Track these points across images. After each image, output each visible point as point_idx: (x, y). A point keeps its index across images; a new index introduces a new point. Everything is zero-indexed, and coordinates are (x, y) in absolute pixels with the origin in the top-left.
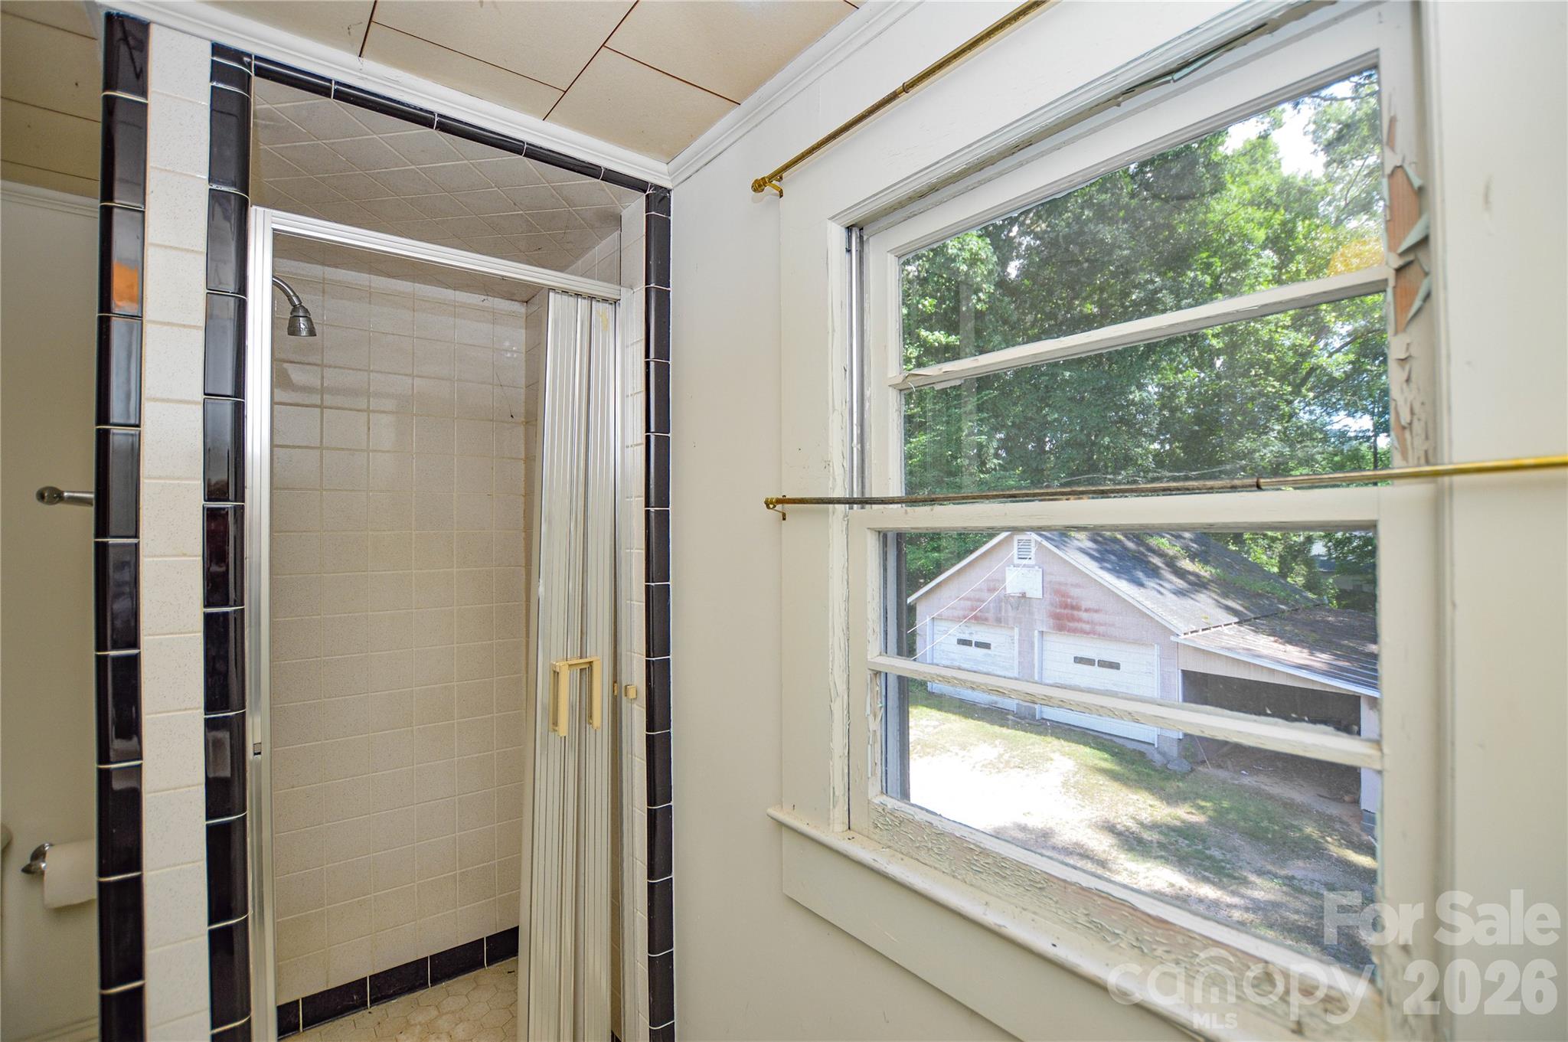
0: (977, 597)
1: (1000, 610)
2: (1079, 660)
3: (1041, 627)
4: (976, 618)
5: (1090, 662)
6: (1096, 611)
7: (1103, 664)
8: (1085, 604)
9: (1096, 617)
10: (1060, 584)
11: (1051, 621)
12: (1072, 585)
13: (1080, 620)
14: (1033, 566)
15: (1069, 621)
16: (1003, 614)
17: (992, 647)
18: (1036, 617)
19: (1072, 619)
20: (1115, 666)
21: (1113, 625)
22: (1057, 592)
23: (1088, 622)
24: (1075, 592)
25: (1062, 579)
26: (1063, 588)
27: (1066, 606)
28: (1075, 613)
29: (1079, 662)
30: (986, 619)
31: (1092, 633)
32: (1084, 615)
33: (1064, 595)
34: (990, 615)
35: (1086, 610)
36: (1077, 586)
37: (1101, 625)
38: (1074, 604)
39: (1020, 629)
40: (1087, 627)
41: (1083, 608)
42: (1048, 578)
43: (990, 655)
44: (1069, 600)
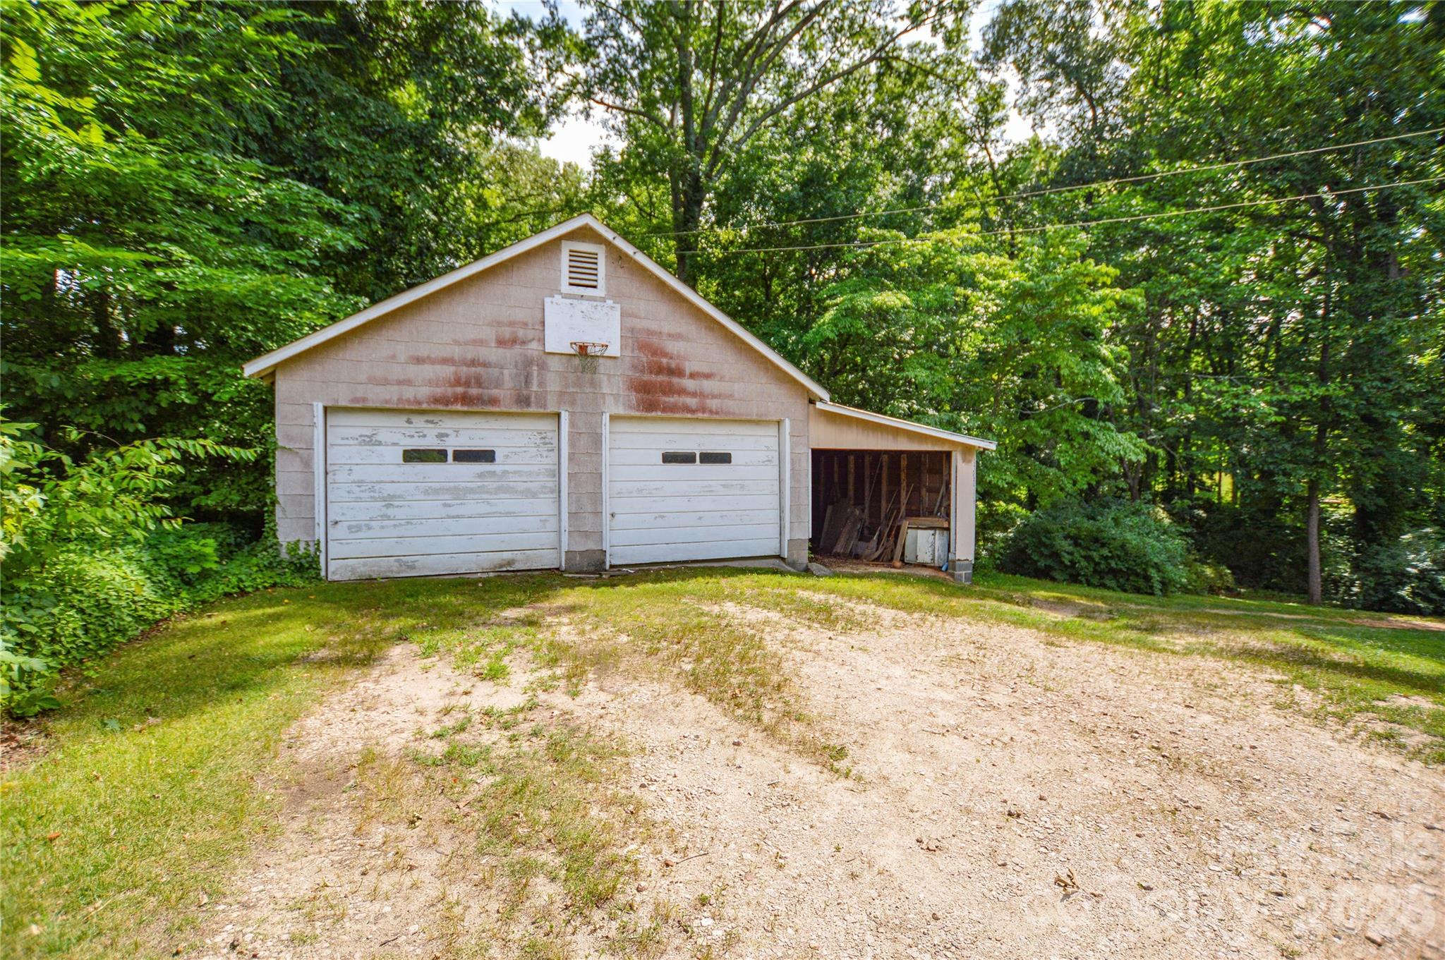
0: (469, 356)
1: (528, 381)
2: (669, 458)
3: (613, 407)
4: (465, 399)
5: (688, 458)
6: (708, 376)
7: (708, 458)
8: (689, 367)
9: (707, 385)
10: (650, 333)
11: (633, 397)
12: (670, 335)
13: (682, 392)
14: (603, 300)
15: (665, 393)
16: (535, 388)
17: (497, 456)
18: (606, 390)
19: (669, 390)
20: (724, 458)
21: (731, 396)
22: (645, 347)
23: (694, 395)
24: (673, 347)
25: (653, 326)
26: (655, 340)
27: (660, 370)
28: (675, 380)
29: (670, 462)
30: (493, 401)
31: (702, 413)
32: (689, 384)
33: (656, 352)
34: (504, 393)
35: (692, 376)
36: (677, 337)
37: (714, 397)
38: (673, 366)
39: (572, 414)
40: (692, 402)
41: (687, 373)
42: (630, 322)
43: (493, 473)
44: (664, 361)
